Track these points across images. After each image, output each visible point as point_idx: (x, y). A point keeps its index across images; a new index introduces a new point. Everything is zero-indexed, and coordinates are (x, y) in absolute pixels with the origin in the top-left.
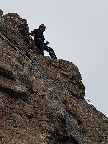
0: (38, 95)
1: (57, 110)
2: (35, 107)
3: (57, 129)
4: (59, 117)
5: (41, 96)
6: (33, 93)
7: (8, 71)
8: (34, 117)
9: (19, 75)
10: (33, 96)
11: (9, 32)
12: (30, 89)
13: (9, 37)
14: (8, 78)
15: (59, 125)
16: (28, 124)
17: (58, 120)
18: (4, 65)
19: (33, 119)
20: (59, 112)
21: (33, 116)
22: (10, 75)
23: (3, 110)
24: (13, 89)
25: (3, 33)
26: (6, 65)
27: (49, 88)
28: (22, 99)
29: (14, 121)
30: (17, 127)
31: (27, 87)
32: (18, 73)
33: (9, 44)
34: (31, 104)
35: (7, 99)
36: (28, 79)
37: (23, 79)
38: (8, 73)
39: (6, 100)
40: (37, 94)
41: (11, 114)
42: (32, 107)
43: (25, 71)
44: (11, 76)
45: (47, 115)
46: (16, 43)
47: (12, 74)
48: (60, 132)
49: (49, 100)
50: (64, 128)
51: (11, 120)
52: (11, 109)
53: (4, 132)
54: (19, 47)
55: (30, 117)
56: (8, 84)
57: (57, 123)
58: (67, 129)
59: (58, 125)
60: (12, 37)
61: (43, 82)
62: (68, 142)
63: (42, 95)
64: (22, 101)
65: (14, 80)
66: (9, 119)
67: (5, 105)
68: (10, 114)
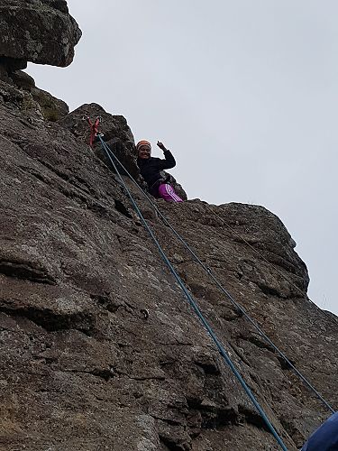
0: (130, 312)
1: (190, 345)
2: (120, 345)
3: (194, 394)
4: (197, 363)
5: (140, 314)
6: (113, 308)
7: (29, 264)
8: (120, 373)
9: (66, 268)
10: (114, 316)
11: (61, 158)
12: (102, 301)
13: (61, 169)
14: (34, 281)
15: (200, 383)
16: (101, 396)
17: (194, 372)
18: (18, 250)
19: (116, 378)
20: (196, 349)
21: (116, 371)
22: (37, 272)
23: (23, 367)
24: (51, 307)
25: (43, 163)
26: (24, 247)
27: (174, 287)
28: (80, 330)
29: (57, 391)
30: (68, 407)
31: (92, 297)
32: (62, 264)
33: (60, 189)
34: (110, 340)
35: (36, 337)
36: (94, 275)
37: (77, 276)
38: (32, 268)
39: (31, 339)
40: (128, 308)
41: (46, 375)
42: (113, 347)
43: (84, 255)
44: (40, 276)
45: (161, 361)
46: (82, 181)
47: (44, 270)
48: (205, 403)
49: (165, 322)
50: (216, 389)
51: (48, 390)
52: (49, 361)
53: (26, 427)
54: (93, 192)
55: (106, 375)
56: (34, 296)
57: (193, 377)
58: (225, 391)
59: (196, 383)
60: (70, 169)
61: (154, 274)
62: (237, 425)
63: (141, 311)
64: (81, 335)
65: (52, 284)
66: (43, 391)
67: (26, 356)
68: (42, 376)
